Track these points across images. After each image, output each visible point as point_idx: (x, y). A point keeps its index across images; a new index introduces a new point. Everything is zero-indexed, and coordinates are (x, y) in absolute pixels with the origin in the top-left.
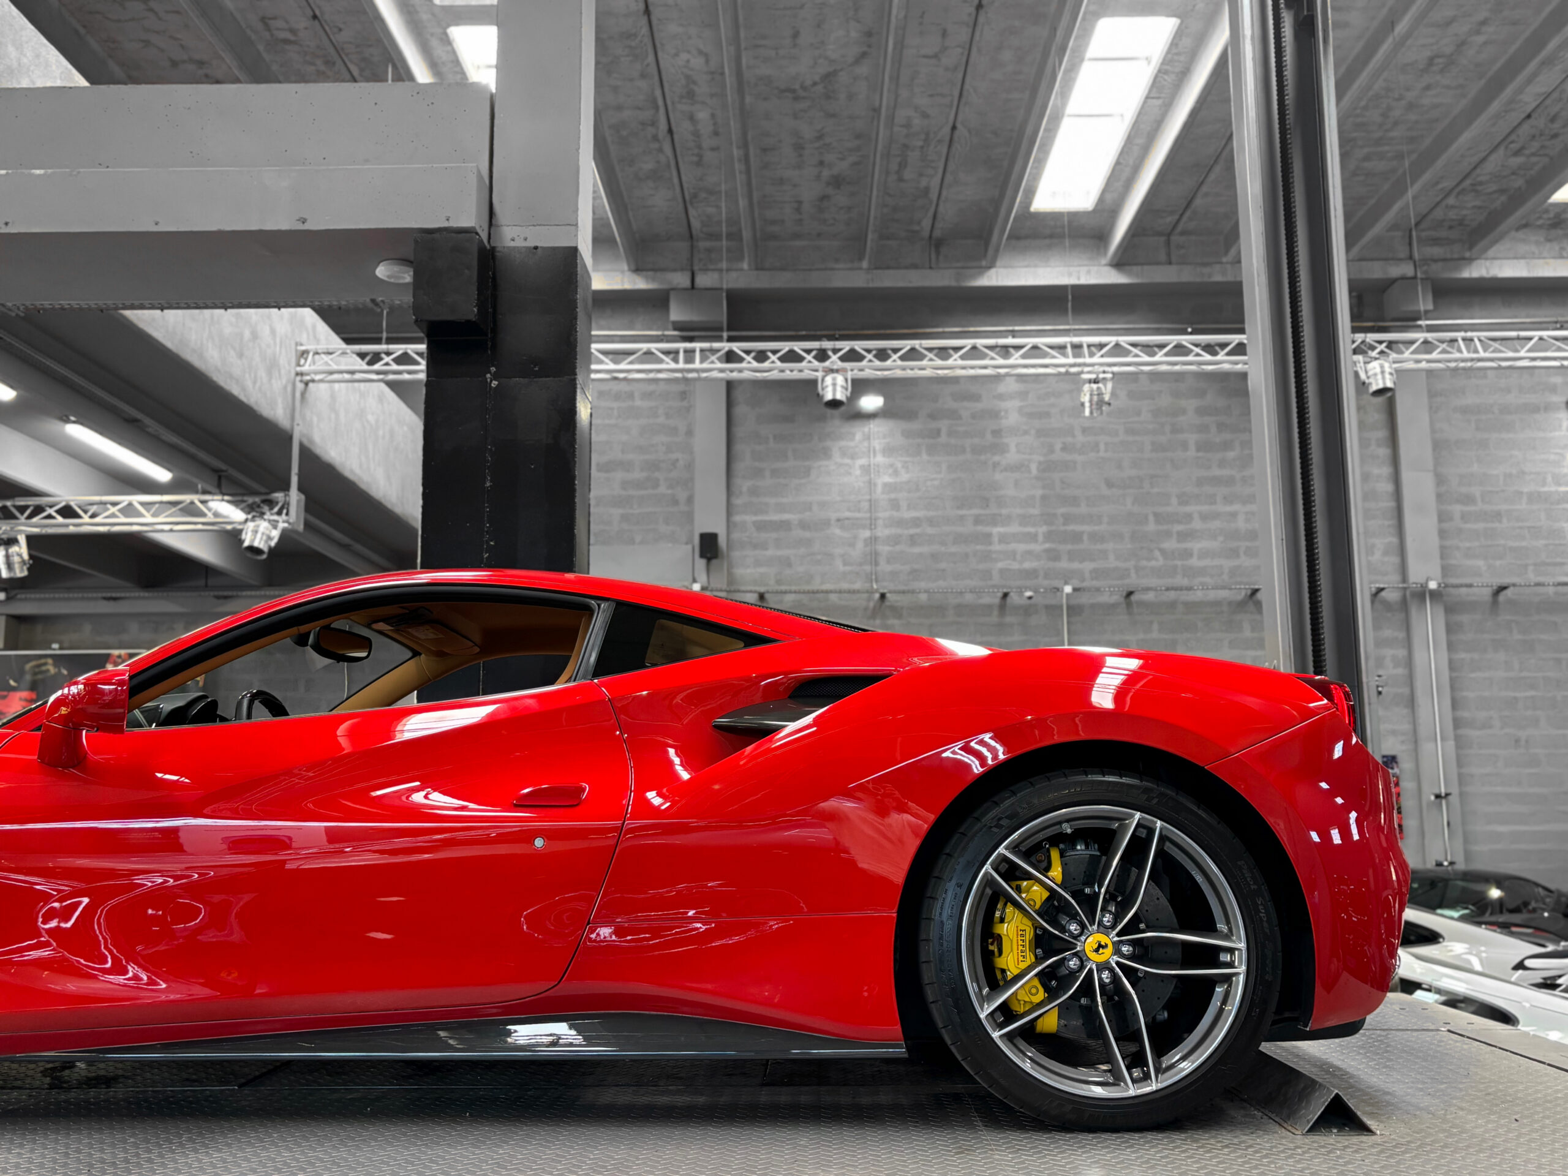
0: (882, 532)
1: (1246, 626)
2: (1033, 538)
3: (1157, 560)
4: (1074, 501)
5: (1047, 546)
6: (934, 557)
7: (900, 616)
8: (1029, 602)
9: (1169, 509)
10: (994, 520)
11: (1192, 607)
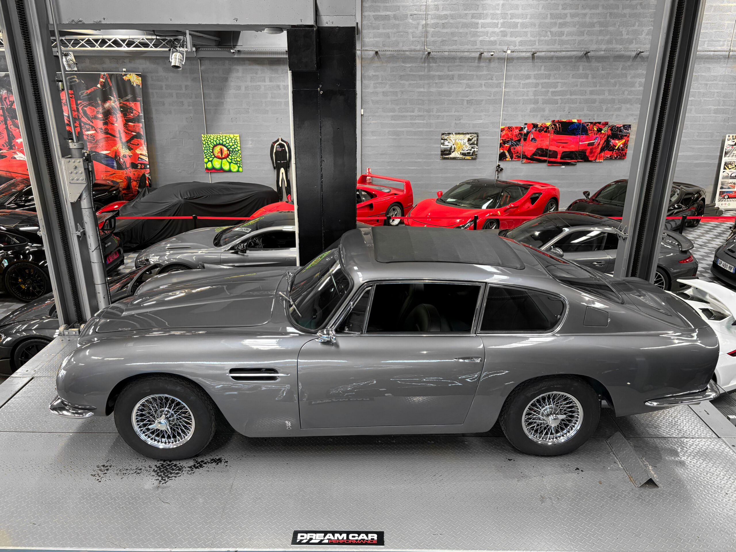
0: (430, 21)
1: (581, 68)
2: (496, 25)
3: (548, 36)
4: (517, 7)
5: (502, 29)
6: (453, 34)
7: (436, 63)
8: (491, 56)
9: (558, 12)
10: (480, 16)
11: (559, 59)
